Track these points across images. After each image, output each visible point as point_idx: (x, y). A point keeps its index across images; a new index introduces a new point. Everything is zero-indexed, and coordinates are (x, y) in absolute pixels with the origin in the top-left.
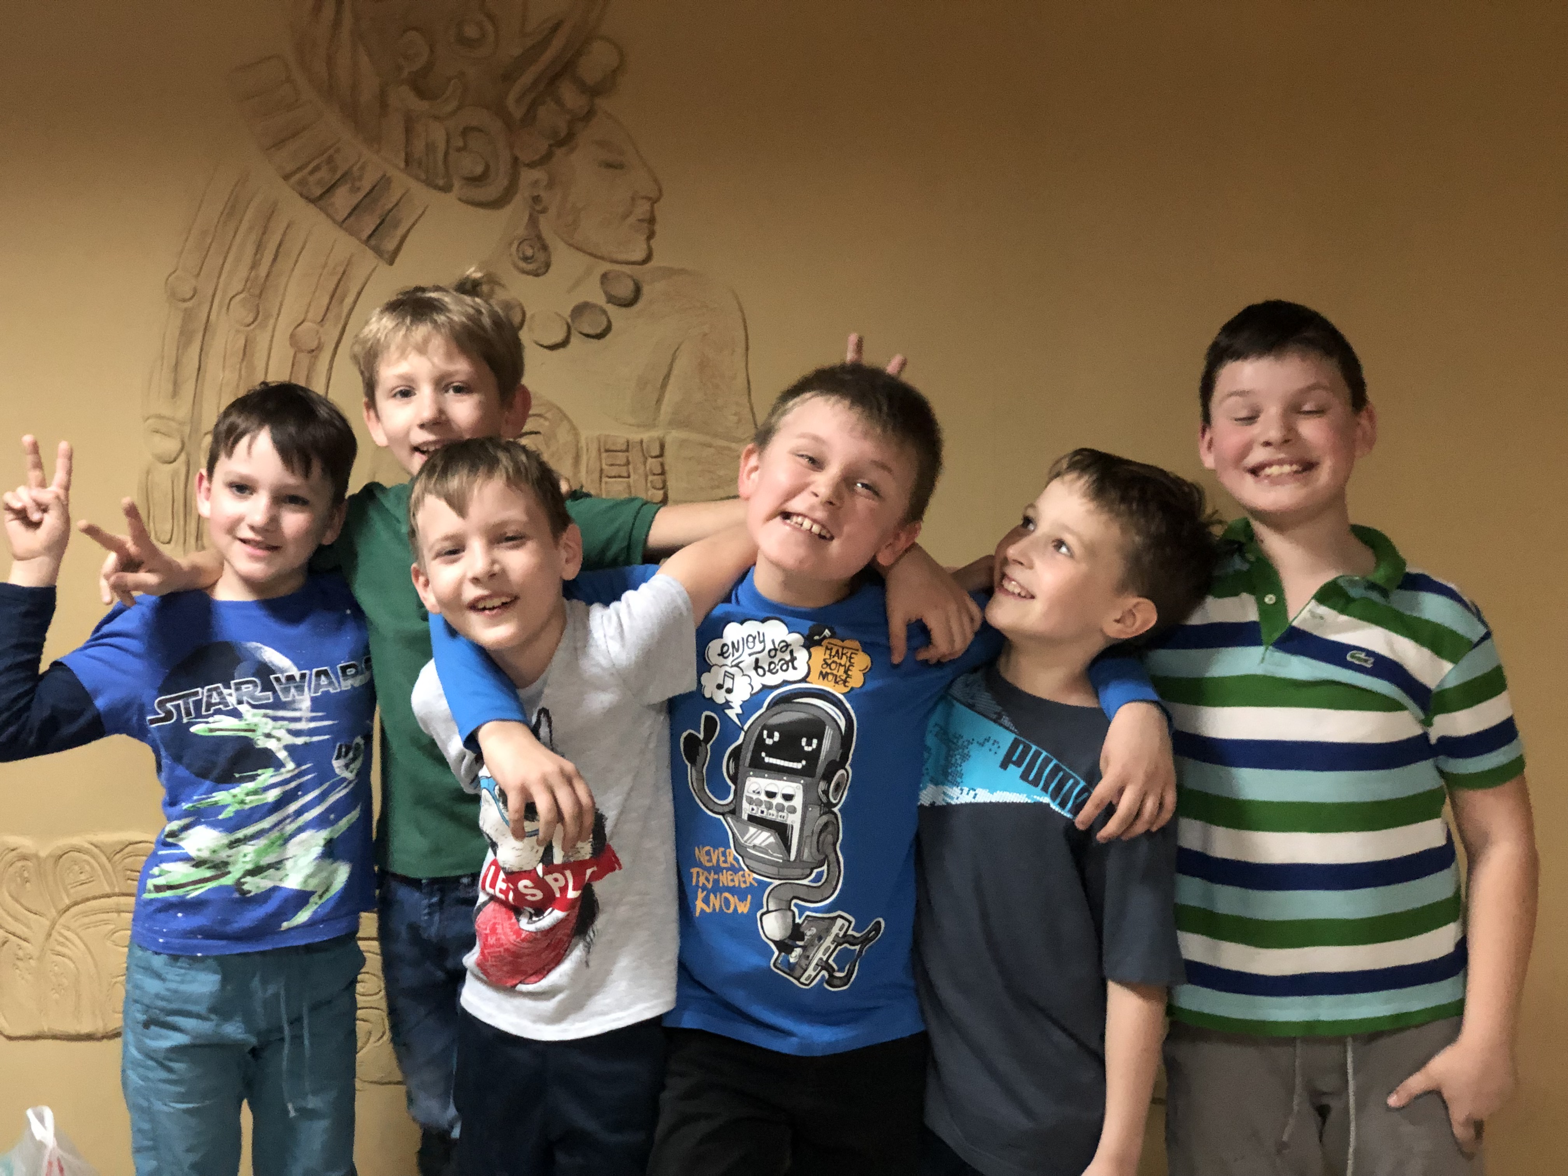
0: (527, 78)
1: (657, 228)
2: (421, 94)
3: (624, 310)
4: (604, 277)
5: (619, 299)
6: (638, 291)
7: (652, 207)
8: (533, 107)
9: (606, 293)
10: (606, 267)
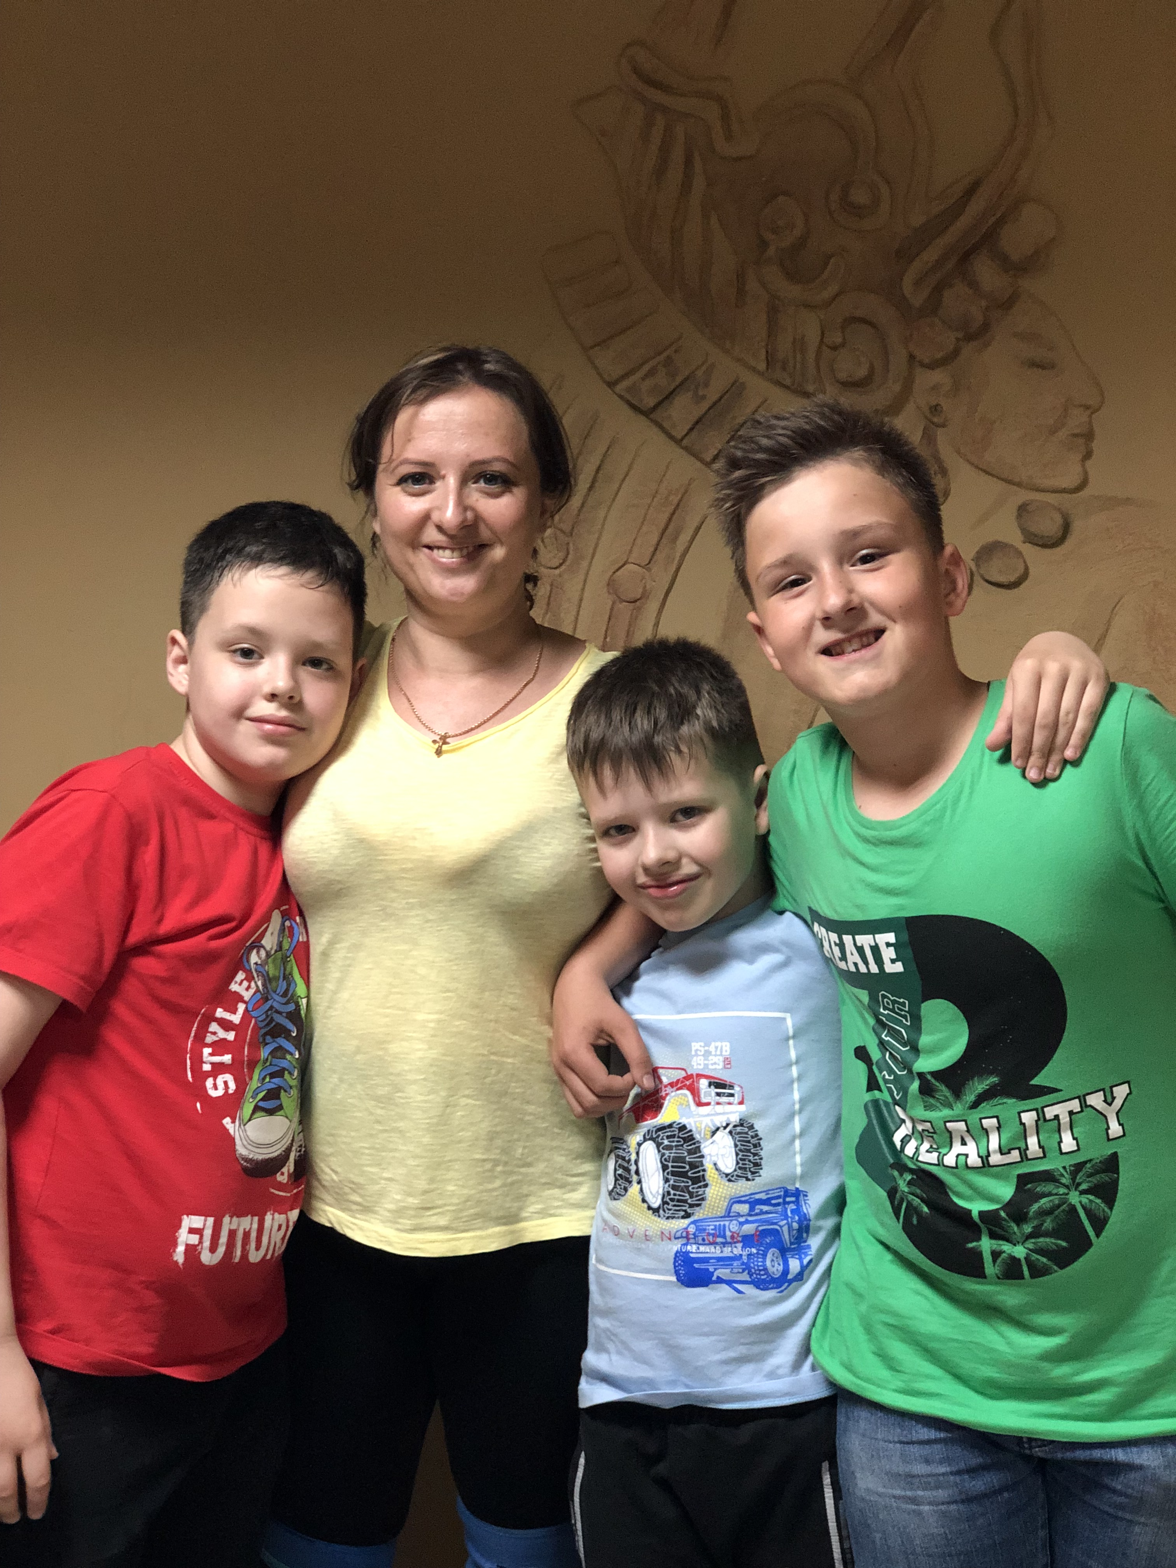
0: (931, 255)
1: (1095, 445)
2: (792, 276)
3: (1048, 551)
4: (1023, 510)
5: (1042, 537)
6: (1066, 528)
7: (1090, 416)
8: (938, 289)
9: (1024, 531)
10: (1024, 496)
